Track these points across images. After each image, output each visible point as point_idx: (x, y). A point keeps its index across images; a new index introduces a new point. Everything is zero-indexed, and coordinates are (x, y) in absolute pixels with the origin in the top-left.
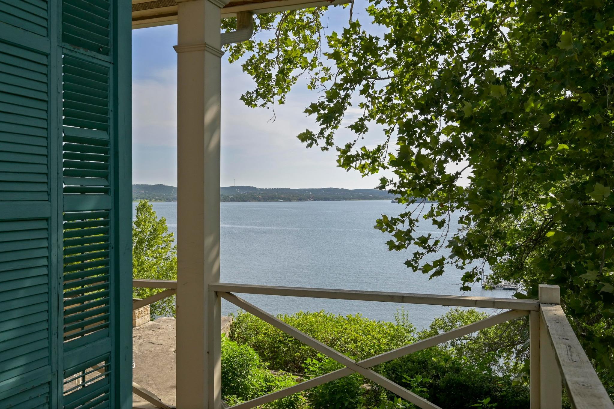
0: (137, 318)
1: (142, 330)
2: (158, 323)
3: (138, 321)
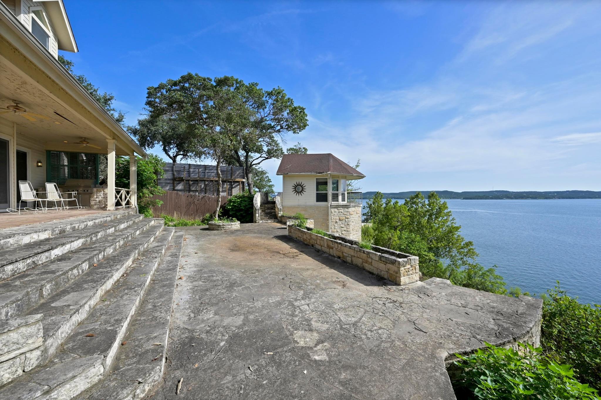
0: (402, 275)
1: (407, 291)
2: (428, 287)
3: (404, 280)
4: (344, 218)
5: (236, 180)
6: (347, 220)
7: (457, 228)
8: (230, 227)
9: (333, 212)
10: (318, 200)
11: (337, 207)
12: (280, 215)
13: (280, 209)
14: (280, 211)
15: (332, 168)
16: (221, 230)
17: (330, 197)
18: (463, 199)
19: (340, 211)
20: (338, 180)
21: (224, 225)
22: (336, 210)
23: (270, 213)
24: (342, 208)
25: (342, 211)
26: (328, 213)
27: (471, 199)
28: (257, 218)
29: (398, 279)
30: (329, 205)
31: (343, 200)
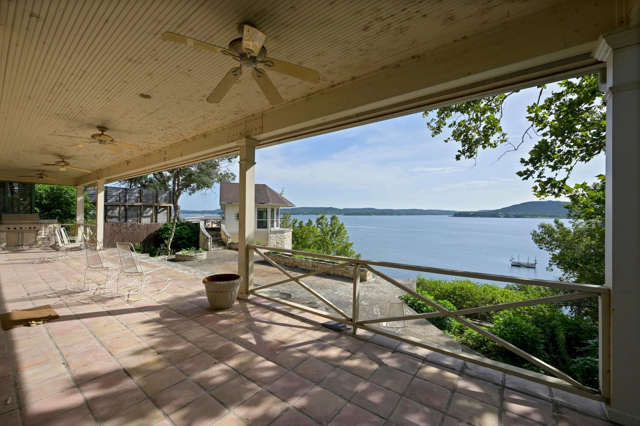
3: (368, 278)
4: (280, 241)
5: (161, 205)
6: (282, 243)
7: (351, 244)
8: (201, 257)
9: (272, 237)
10: (258, 227)
11: (275, 232)
12: (229, 242)
13: (229, 237)
14: (229, 239)
15: (271, 200)
16: (194, 260)
17: (269, 224)
18: (344, 215)
19: (278, 236)
20: (273, 209)
21: (196, 256)
22: (274, 235)
23: (217, 240)
24: (278, 234)
25: (279, 236)
26: (268, 238)
27: (350, 215)
28: (209, 246)
29: (365, 278)
30: (269, 231)
31: (277, 226)
